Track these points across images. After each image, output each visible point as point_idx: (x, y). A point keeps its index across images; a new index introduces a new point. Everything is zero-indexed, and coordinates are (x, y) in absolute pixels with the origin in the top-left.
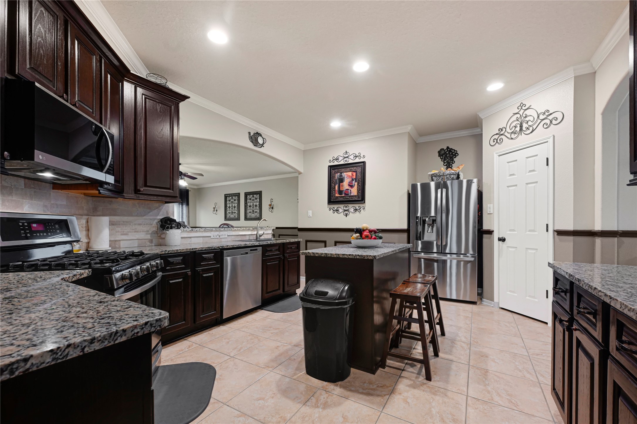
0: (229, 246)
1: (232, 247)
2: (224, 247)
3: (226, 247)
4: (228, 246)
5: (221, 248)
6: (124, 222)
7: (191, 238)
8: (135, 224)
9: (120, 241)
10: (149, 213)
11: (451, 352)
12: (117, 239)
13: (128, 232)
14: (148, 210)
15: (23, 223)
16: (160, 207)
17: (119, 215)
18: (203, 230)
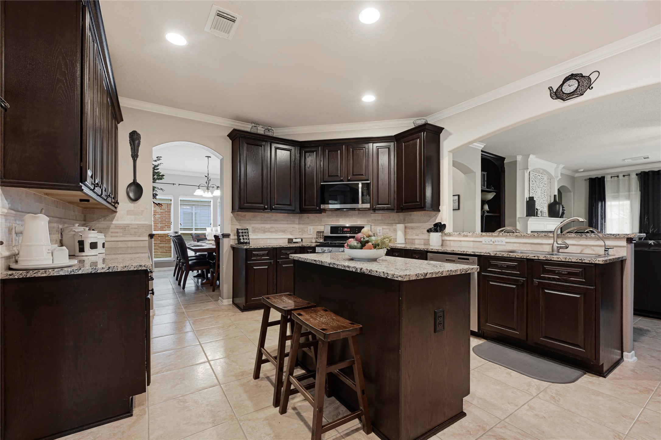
0: (434, 250)
1: (436, 251)
2: (429, 250)
3: (430, 250)
4: (432, 249)
5: (426, 250)
6: (416, 227)
7: (461, 241)
8: (422, 229)
9: (415, 239)
10: (430, 220)
11: (270, 425)
12: (413, 238)
13: (419, 234)
14: (429, 218)
15: (340, 228)
16: (436, 215)
17: (414, 223)
18: (470, 234)
